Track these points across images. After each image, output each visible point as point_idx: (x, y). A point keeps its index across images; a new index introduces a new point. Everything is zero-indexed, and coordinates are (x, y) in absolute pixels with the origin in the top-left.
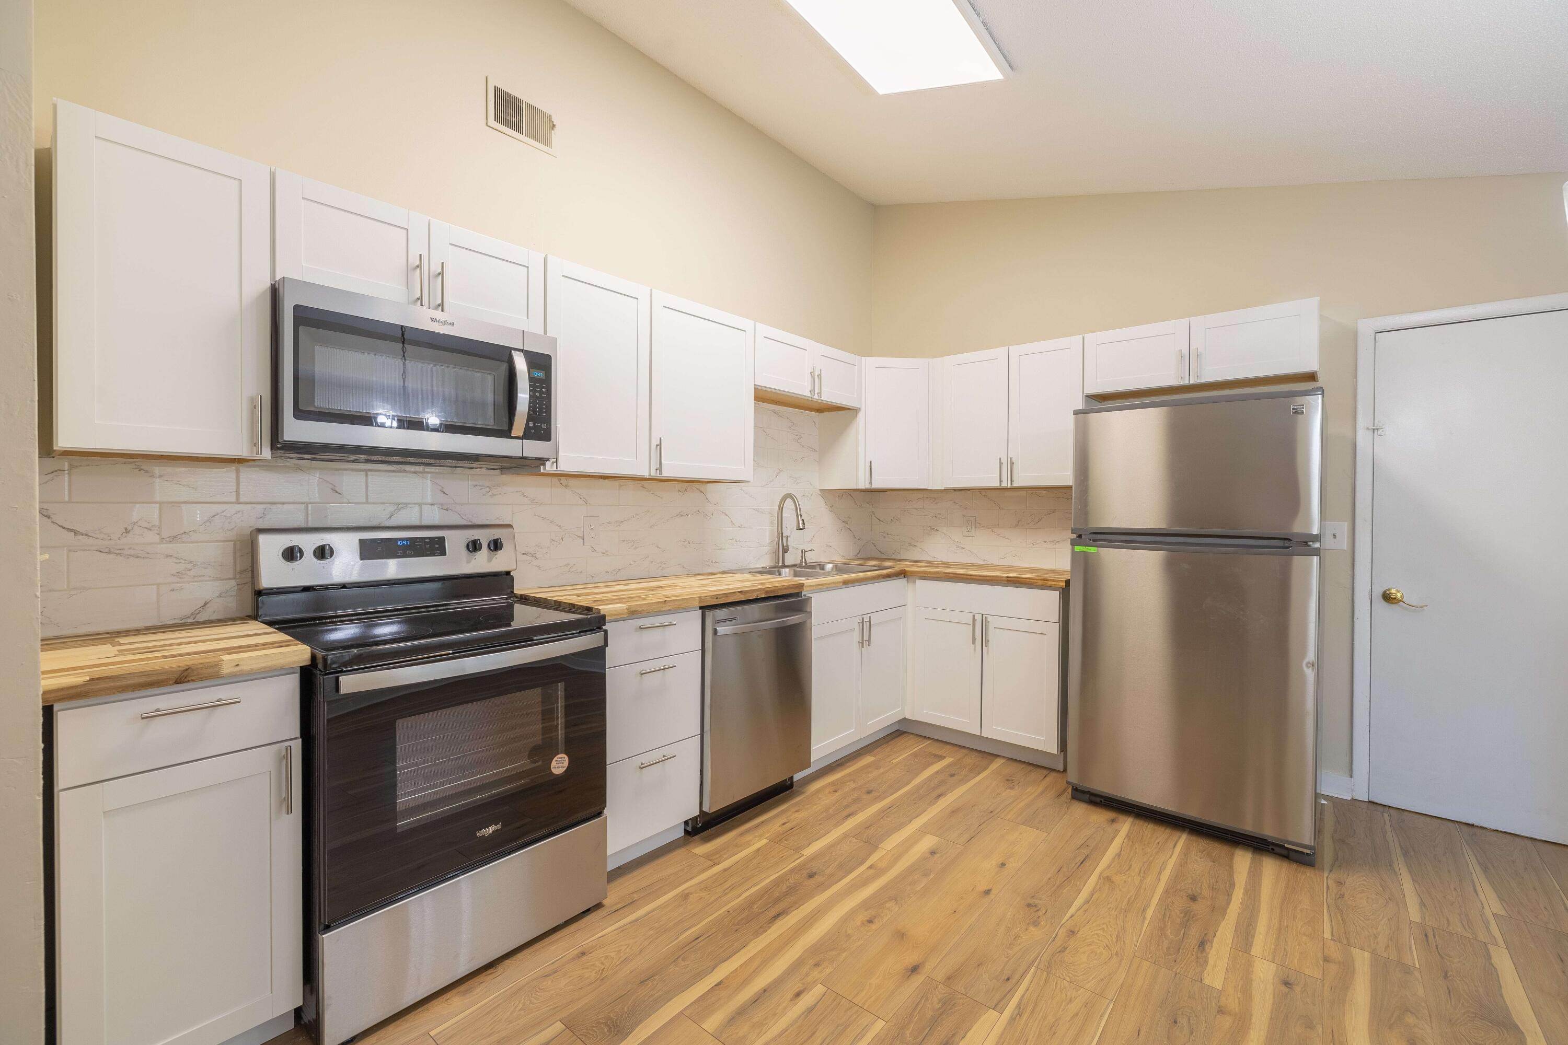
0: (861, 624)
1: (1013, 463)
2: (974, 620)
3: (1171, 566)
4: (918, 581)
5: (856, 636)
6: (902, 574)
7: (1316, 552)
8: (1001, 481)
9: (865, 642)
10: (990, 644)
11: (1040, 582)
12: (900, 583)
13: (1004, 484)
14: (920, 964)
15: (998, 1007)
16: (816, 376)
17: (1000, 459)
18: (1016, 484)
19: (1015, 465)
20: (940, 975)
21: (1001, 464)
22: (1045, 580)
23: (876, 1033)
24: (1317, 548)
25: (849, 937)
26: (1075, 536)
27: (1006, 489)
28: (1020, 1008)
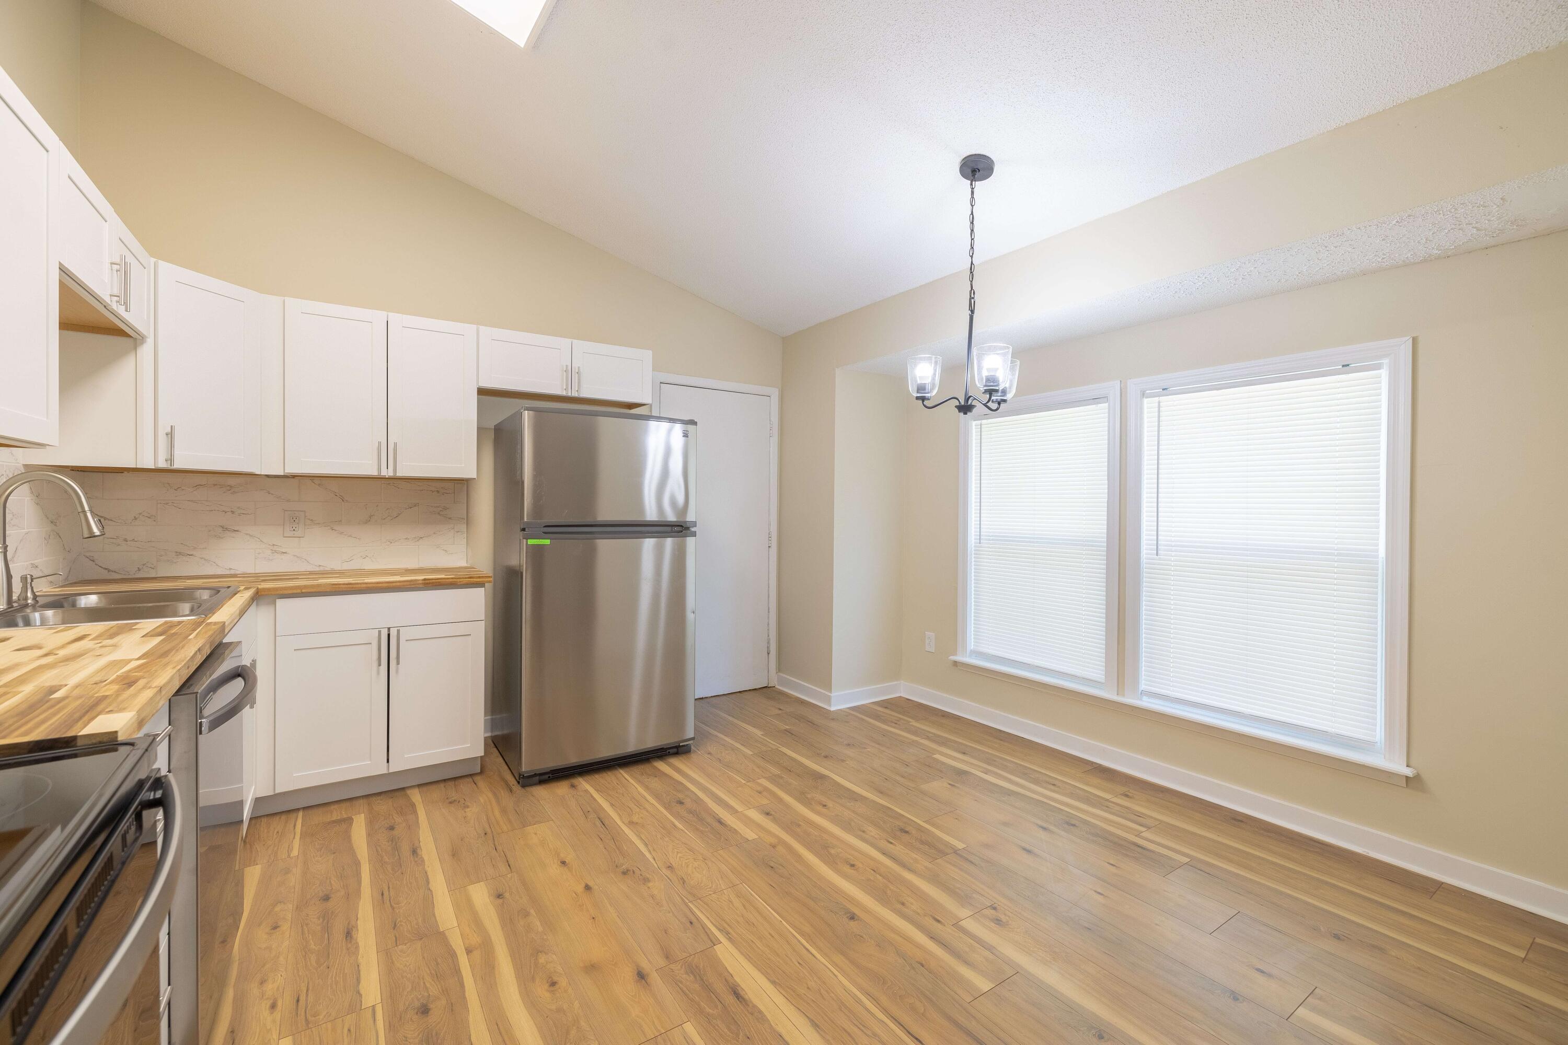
8: (380, 469)
13: (385, 473)
14: (637, 969)
15: (714, 942)
20: (662, 962)
23: (697, 1034)
25: (559, 1010)
27: (388, 478)
28: (723, 930)
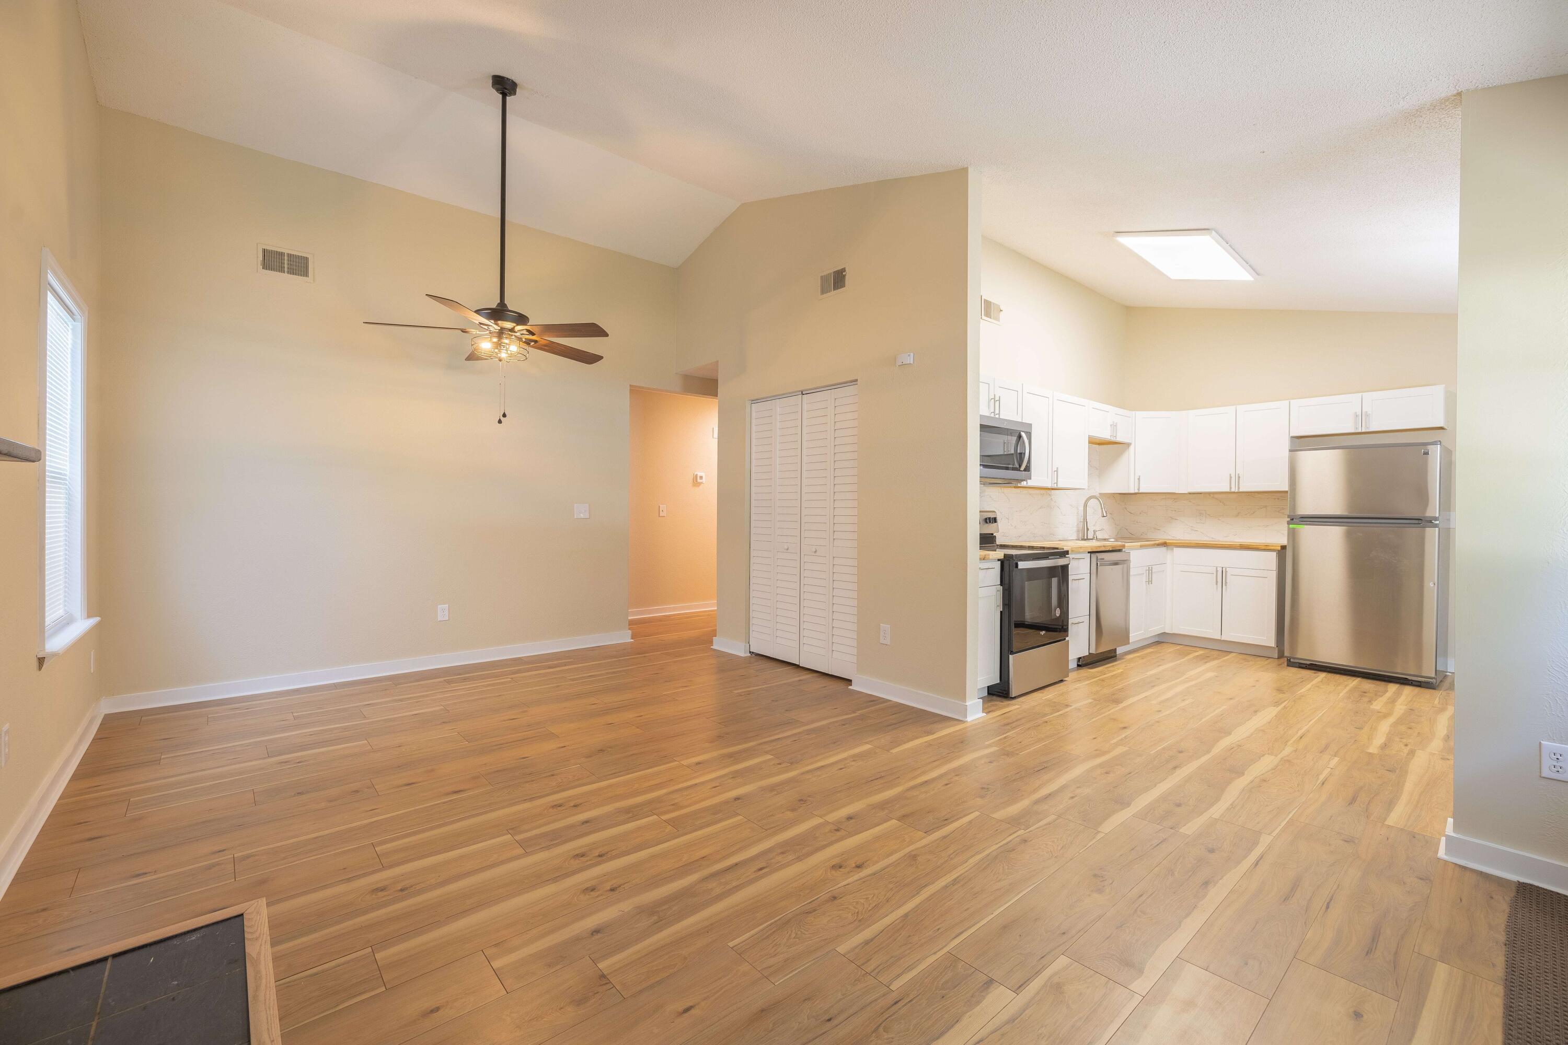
0: (1147, 571)
1: (1239, 477)
2: (1217, 571)
3: (1349, 535)
4: (1175, 549)
5: (1144, 578)
6: (1164, 544)
7: (1436, 526)
8: (1231, 488)
9: (1150, 581)
10: (1228, 584)
11: (1263, 548)
12: (1164, 549)
13: (1233, 490)
16: (1114, 426)
17: (1230, 475)
18: (1241, 490)
19: (1240, 479)
21: (1231, 477)
22: (1266, 546)
24: (1437, 524)
26: (1289, 519)
27: (1234, 493)
